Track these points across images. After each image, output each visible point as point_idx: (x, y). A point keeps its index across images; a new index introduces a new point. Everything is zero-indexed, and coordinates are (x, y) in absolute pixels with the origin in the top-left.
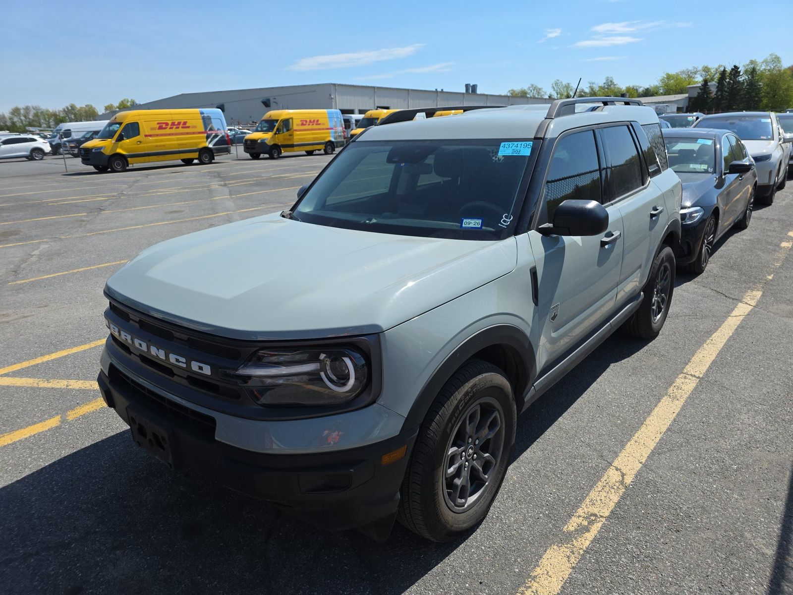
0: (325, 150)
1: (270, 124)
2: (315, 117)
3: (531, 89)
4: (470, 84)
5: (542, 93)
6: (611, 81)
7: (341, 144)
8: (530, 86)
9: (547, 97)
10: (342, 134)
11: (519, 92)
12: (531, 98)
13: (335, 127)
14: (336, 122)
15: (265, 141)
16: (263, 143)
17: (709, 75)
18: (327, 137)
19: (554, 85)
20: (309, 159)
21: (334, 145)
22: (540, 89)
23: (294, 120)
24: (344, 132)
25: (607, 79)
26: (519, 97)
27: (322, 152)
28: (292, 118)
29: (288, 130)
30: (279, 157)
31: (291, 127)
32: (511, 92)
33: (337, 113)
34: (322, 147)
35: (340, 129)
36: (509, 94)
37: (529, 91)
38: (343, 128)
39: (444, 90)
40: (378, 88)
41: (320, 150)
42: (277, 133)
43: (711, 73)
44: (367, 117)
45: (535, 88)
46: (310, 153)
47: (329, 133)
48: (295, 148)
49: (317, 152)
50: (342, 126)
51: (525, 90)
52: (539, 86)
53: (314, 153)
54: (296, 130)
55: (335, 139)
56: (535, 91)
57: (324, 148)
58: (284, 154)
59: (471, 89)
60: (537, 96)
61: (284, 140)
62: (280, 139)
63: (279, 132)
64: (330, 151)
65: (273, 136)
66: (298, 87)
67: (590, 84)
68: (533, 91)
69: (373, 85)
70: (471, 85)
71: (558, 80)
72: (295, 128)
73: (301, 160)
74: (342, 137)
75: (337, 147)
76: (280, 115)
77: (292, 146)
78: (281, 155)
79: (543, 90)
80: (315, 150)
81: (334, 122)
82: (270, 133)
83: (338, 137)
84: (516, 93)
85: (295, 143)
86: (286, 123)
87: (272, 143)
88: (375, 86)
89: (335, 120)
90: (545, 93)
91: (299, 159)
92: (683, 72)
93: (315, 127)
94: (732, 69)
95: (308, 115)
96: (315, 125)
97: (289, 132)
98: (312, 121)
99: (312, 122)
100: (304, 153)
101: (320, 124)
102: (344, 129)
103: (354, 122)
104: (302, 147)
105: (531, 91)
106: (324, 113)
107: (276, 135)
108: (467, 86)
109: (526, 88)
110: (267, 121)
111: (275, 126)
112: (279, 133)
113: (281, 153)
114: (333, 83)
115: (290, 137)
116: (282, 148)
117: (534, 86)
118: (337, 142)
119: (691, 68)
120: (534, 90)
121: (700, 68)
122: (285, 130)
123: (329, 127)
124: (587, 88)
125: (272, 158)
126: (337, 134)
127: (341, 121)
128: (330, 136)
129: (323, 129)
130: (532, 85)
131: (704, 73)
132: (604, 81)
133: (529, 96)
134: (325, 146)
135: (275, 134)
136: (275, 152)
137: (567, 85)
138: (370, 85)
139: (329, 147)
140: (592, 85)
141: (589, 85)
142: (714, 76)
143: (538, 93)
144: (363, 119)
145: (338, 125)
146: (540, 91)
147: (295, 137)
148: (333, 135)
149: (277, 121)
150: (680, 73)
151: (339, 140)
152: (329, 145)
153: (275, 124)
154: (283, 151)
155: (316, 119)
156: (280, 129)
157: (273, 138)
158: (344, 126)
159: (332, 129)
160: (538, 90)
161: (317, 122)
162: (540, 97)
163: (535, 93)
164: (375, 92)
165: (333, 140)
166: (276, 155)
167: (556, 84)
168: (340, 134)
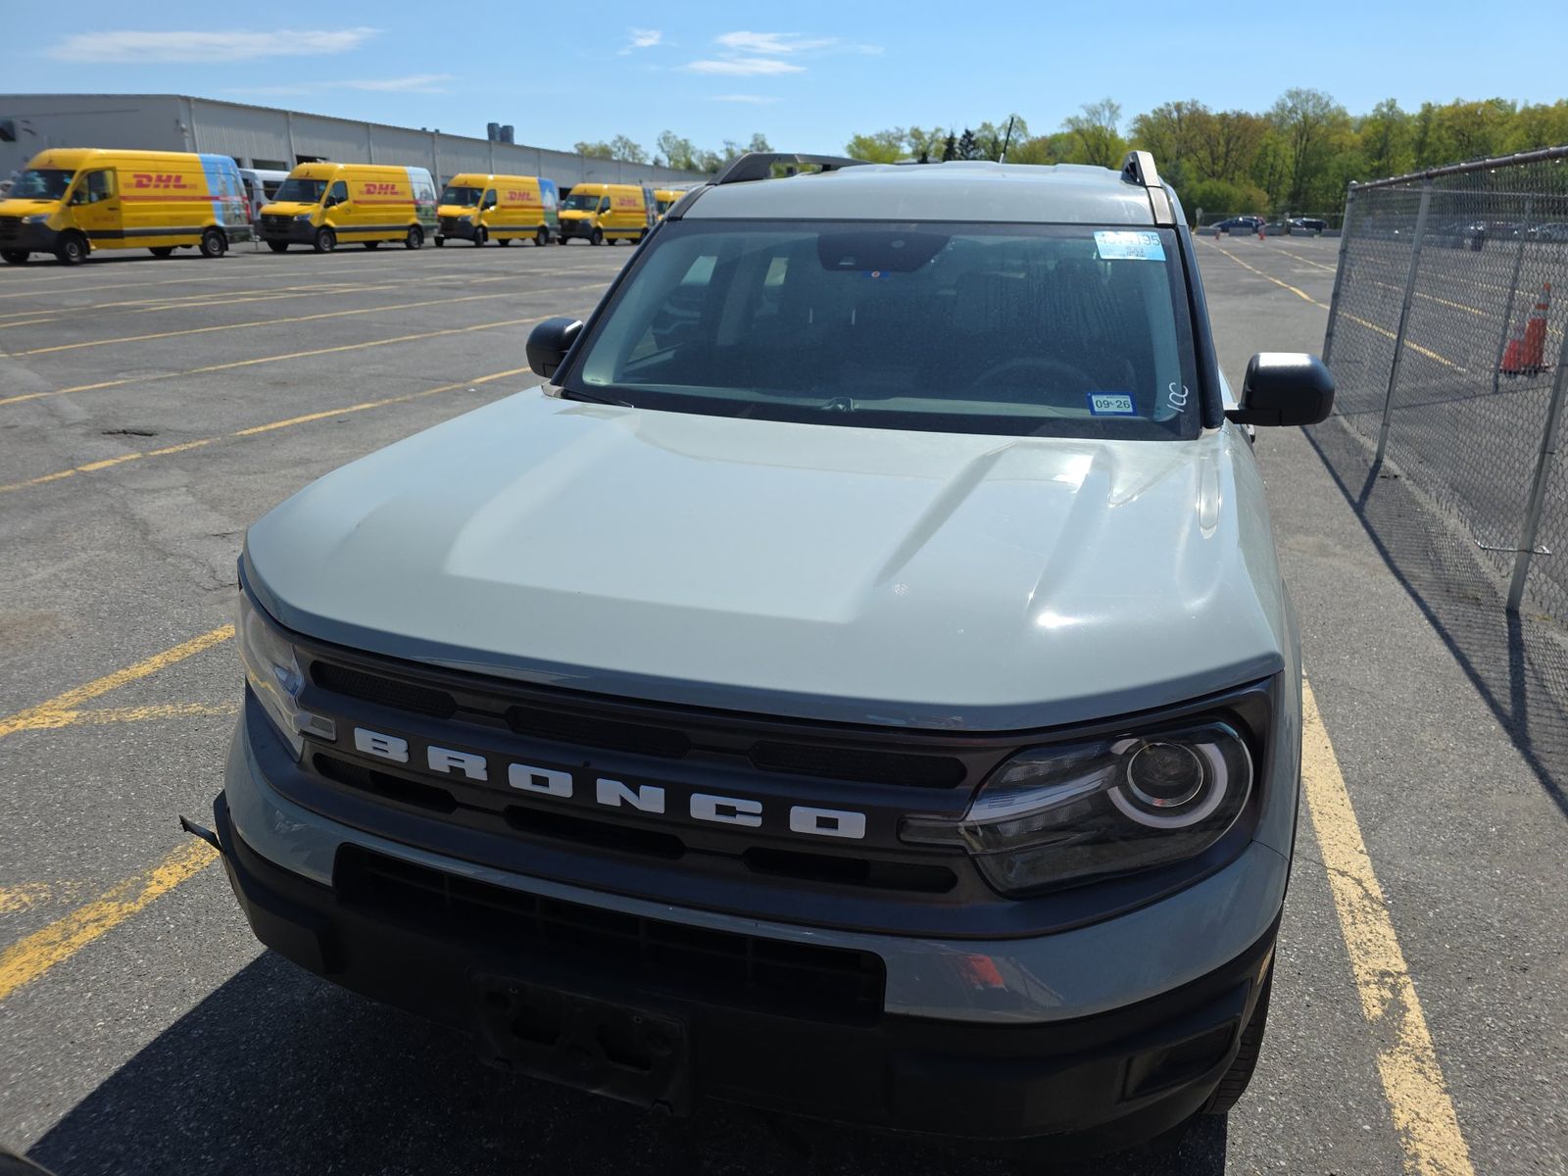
0: (203, 247)
1: (55, 181)
2: (168, 169)
3: (619, 144)
4: (497, 125)
5: (641, 156)
6: (763, 143)
7: (242, 233)
8: (616, 139)
9: (650, 162)
10: (244, 212)
11: (595, 150)
12: (618, 161)
13: (224, 196)
14: (224, 183)
15: (44, 221)
16: (37, 226)
17: (921, 144)
18: (205, 217)
19: (662, 141)
20: (171, 267)
21: (225, 237)
22: (636, 147)
23: (119, 173)
24: (246, 207)
25: (756, 137)
26: (596, 158)
27: (196, 250)
28: (113, 169)
29: (103, 196)
30: (85, 261)
31: (110, 189)
32: (580, 147)
33: (224, 163)
34: (197, 239)
35: (236, 200)
36: (575, 151)
37: (615, 149)
38: (244, 198)
39: (441, 132)
40: (295, 114)
41: (188, 246)
42: (75, 201)
43: (925, 141)
44: (297, 177)
45: (626, 144)
46: (162, 253)
47: (209, 208)
48: (128, 240)
49: (180, 251)
50: (241, 195)
51: (606, 146)
52: (634, 141)
53: (172, 254)
54: (125, 198)
55: (226, 222)
56: (627, 150)
57: (200, 242)
58: (96, 251)
59: (501, 135)
60: (631, 160)
61: (96, 219)
62: (84, 218)
63: (79, 200)
64: (215, 250)
65: (63, 208)
66: (90, 97)
67: (727, 143)
68: (622, 149)
69: (282, 108)
70: (501, 126)
71: (669, 132)
72: (123, 192)
73: (146, 268)
74: (244, 220)
75: (233, 241)
76: (79, 160)
77: (119, 234)
78: (88, 257)
79: (642, 149)
80: (176, 247)
81: (219, 183)
82: (56, 202)
83: (233, 220)
84: (590, 149)
85: (125, 229)
86: (96, 180)
87: (62, 227)
88: (287, 109)
89: (223, 178)
90: (646, 155)
91: (140, 266)
92: (880, 136)
93: (172, 191)
94: (964, 137)
95: (152, 163)
96: (171, 188)
97: (105, 201)
98: (164, 178)
99: (164, 180)
100: (147, 252)
101: (184, 186)
102: (247, 202)
103: (261, 186)
104: (142, 238)
105: (619, 150)
106: (195, 162)
107: (73, 208)
108: (491, 127)
109: (608, 141)
110: (43, 173)
111: (66, 186)
112: (79, 204)
113: (89, 252)
114: (183, 94)
115: (112, 213)
116: (89, 240)
117: (624, 140)
118: (232, 230)
119: (892, 130)
120: (624, 148)
121: (907, 131)
122: (94, 196)
123: (209, 195)
124: (721, 151)
125: (64, 261)
126: (230, 212)
127: (236, 182)
128: (213, 216)
129: (194, 198)
130: (621, 138)
131: (913, 140)
132: (750, 141)
133: (615, 158)
134: (202, 238)
135: (70, 204)
136: (71, 247)
137: (683, 143)
138: (275, 107)
139: (212, 240)
140: (729, 147)
141: (724, 147)
142: (929, 147)
143: (634, 155)
144: (289, 180)
145: (232, 190)
146: (636, 151)
147: (124, 215)
148: (221, 212)
149: (71, 173)
150: (875, 138)
151: (236, 225)
152: (212, 236)
153: (67, 180)
154: (93, 247)
155: (174, 175)
156: (83, 194)
157: (63, 214)
158: (245, 194)
159: (217, 199)
160: (633, 149)
161: (178, 181)
162: (636, 161)
163: (627, 153)
164: (288, 123)
165: (221, 224)
166: (74, 256)
167: (666, 139)
168: (237, 212)
